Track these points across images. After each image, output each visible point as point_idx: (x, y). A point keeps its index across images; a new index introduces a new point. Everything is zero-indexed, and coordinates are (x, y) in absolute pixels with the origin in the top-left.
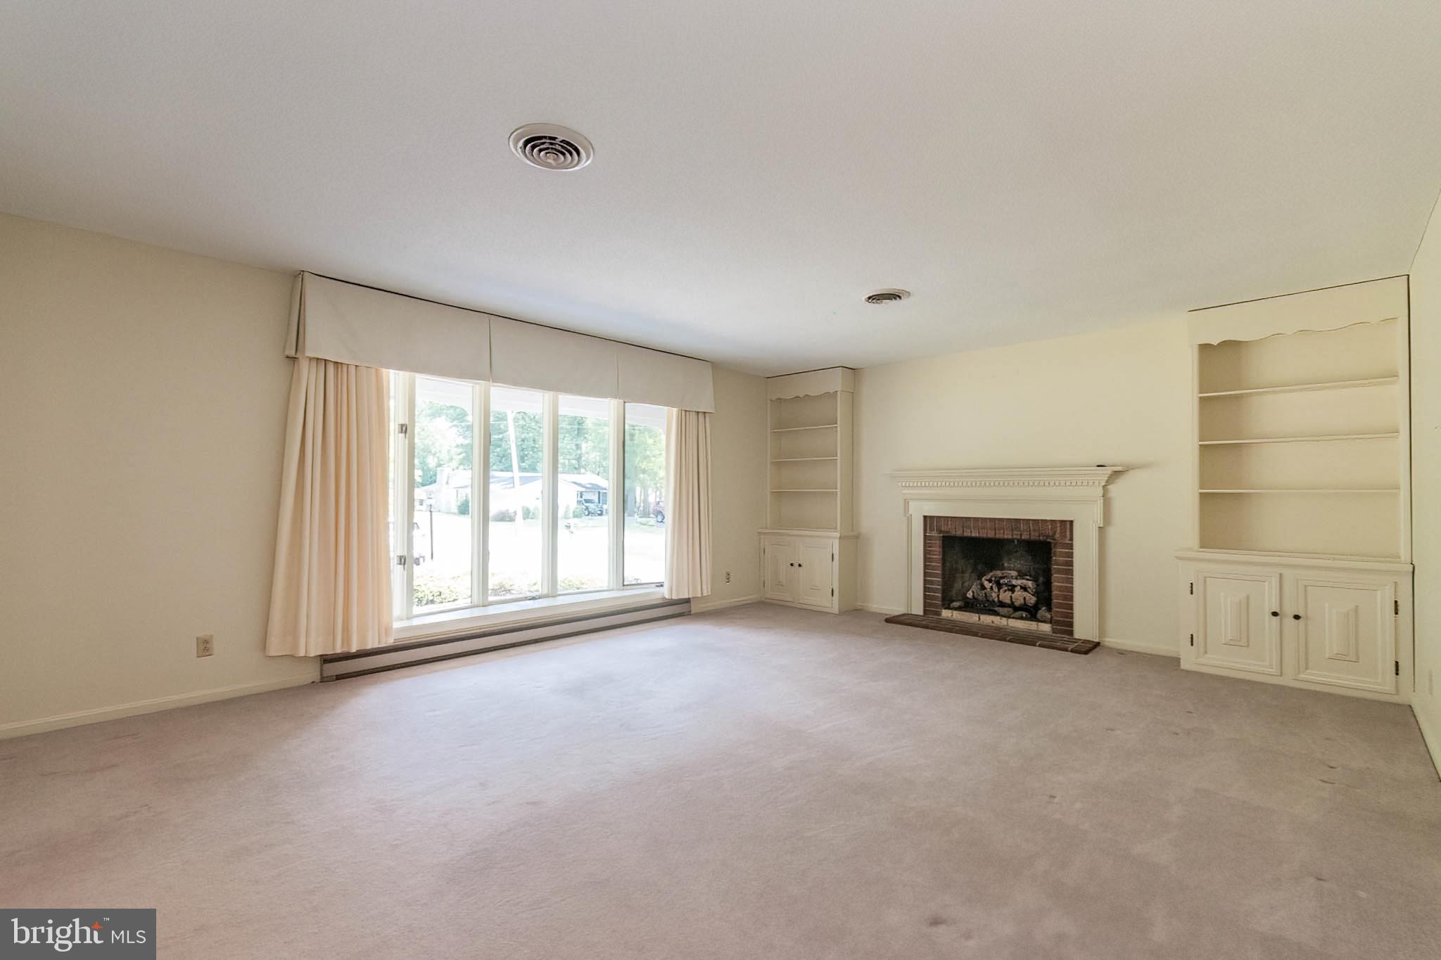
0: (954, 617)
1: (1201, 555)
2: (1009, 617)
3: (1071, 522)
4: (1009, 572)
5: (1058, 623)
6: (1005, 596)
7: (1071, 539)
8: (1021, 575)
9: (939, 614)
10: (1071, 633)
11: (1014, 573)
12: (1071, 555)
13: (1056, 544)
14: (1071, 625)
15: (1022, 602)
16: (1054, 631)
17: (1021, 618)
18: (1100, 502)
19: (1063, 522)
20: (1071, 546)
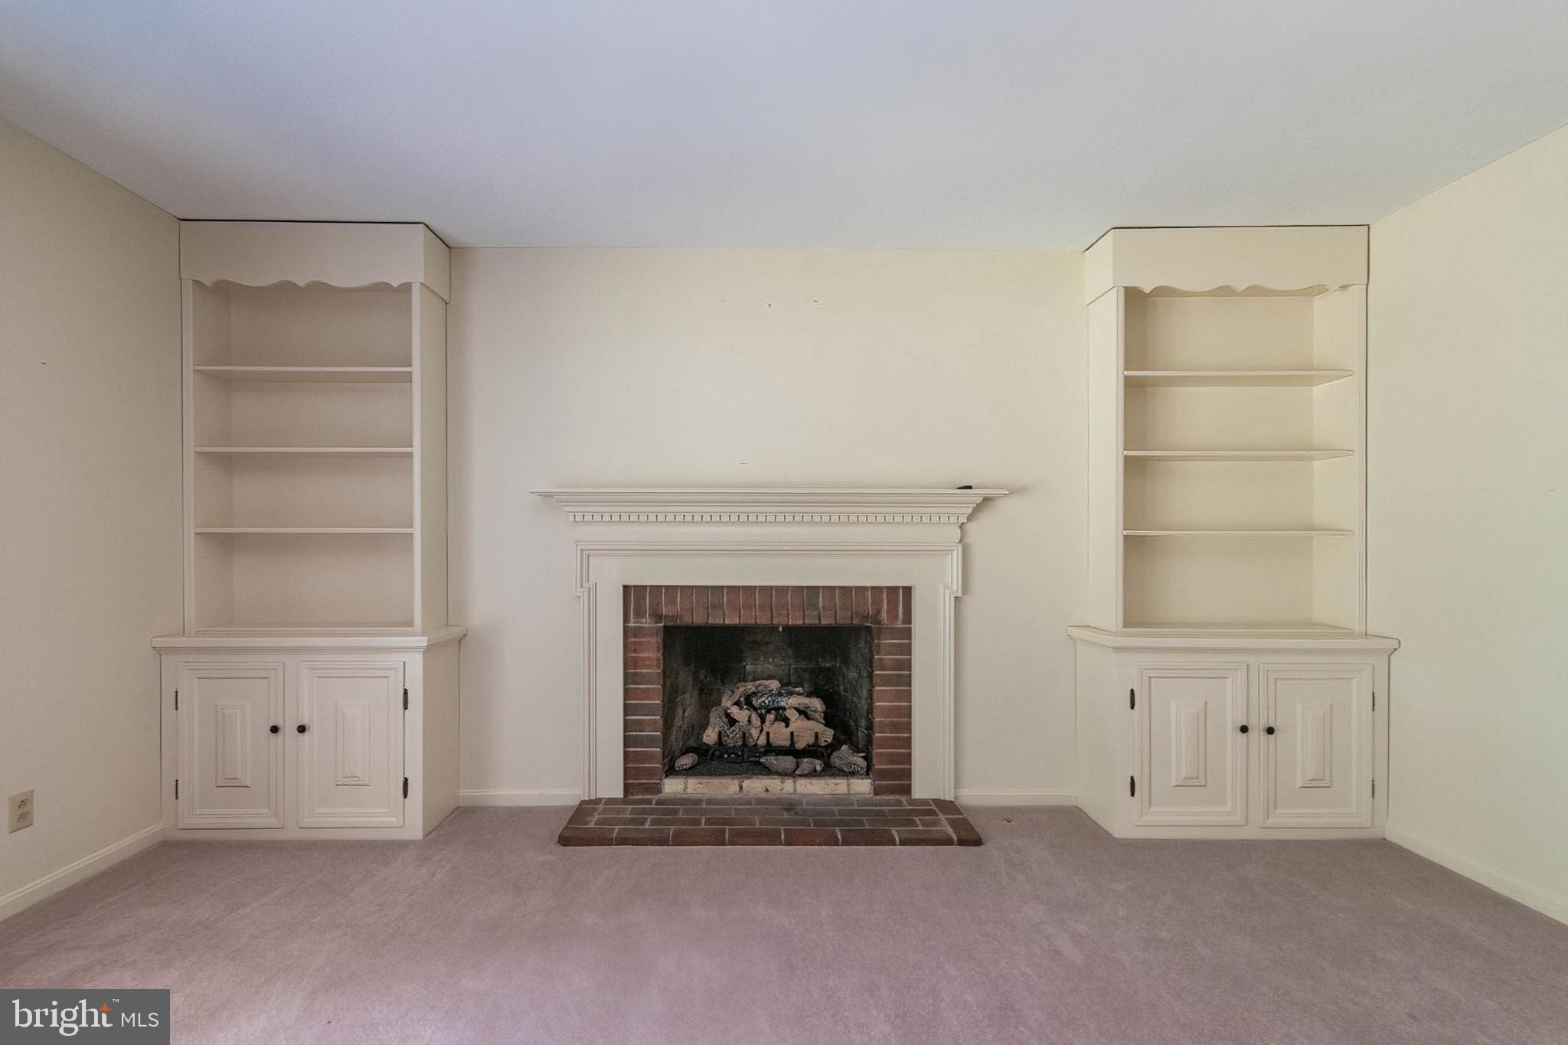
0: (689, 791)
1: (1124, 642)
2: (792, 774)
3: (908, 590)
4: (766, 682)
5: (884, 774)
6: (779, 734)
7: (908, 619)
8: (788, 685)
9: (657, 789)
10: (907, 790)
11: (774, 685)
12: (907, 649)
13: (880, 630)
14: (907, 774)
15: (811, 741)
16: (877, 791)
17: (813, 774)
18: (957, 555)
19: (892, 590)
20: (907, 634)
